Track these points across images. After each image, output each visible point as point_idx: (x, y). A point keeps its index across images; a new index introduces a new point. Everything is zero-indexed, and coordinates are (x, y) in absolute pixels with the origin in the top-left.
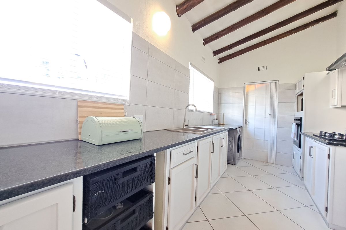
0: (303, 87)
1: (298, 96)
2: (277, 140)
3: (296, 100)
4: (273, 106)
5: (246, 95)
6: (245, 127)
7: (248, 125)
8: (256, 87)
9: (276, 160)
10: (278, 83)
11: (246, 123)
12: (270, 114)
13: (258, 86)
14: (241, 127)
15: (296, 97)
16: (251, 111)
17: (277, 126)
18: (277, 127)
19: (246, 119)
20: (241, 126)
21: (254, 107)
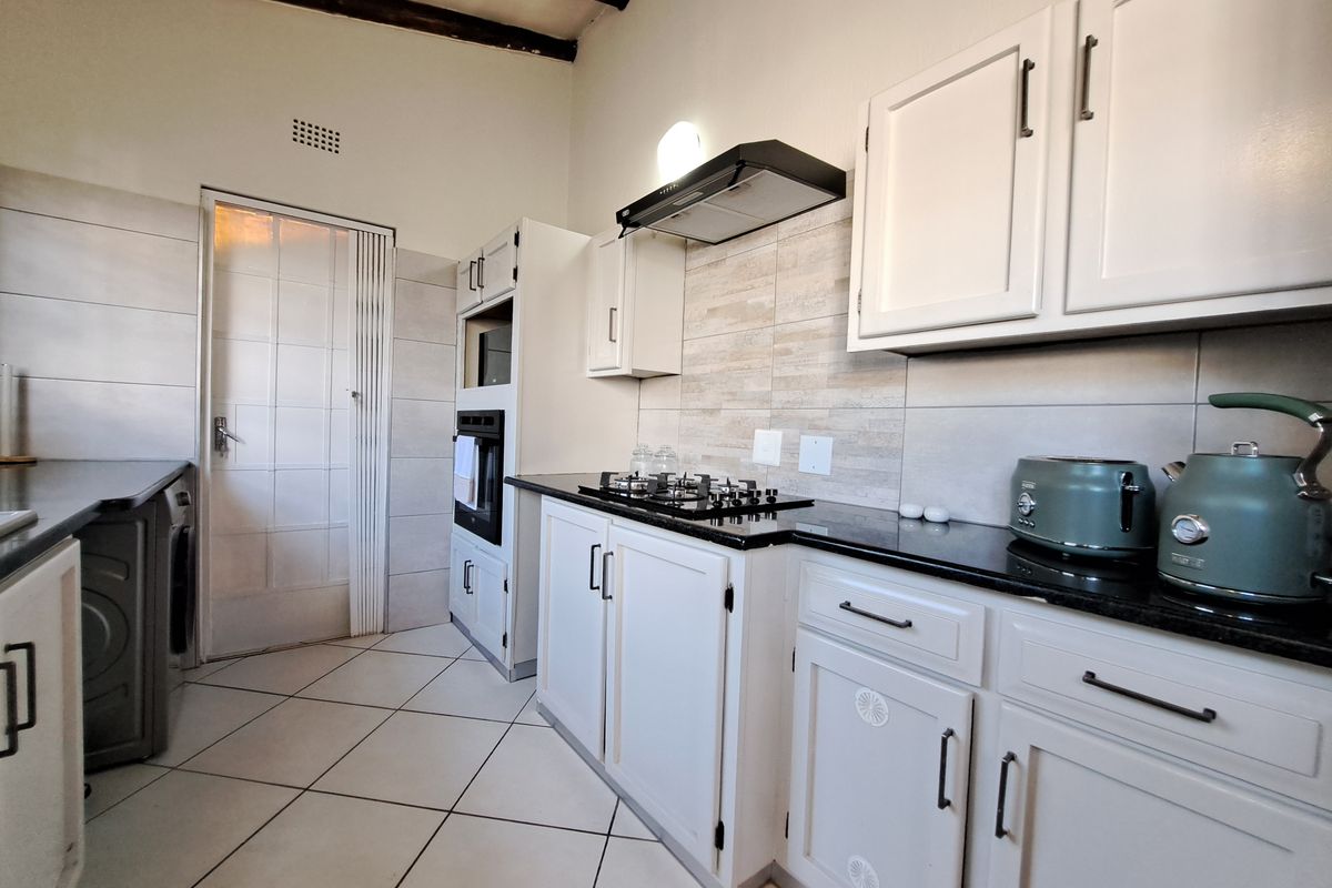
0: (515, 277)
1: (468, 320)
2: (388, 517)
3: (461, 337)
4: (368, 350)
5: (216, 265)
6: (213, 470)
7: (231, 454)
8: (276, 235)
9: (386, 615)
10: (390, 240)
11: (220, 443)
12: (355, 394)
13: (291, 230)
14: (188, 472)
15: (461, 323)
16: (251, 370)
17: (389, 452)
18: (390, 458)
19: (216, 421)
20: (189, 466)
21: (270, 347)
